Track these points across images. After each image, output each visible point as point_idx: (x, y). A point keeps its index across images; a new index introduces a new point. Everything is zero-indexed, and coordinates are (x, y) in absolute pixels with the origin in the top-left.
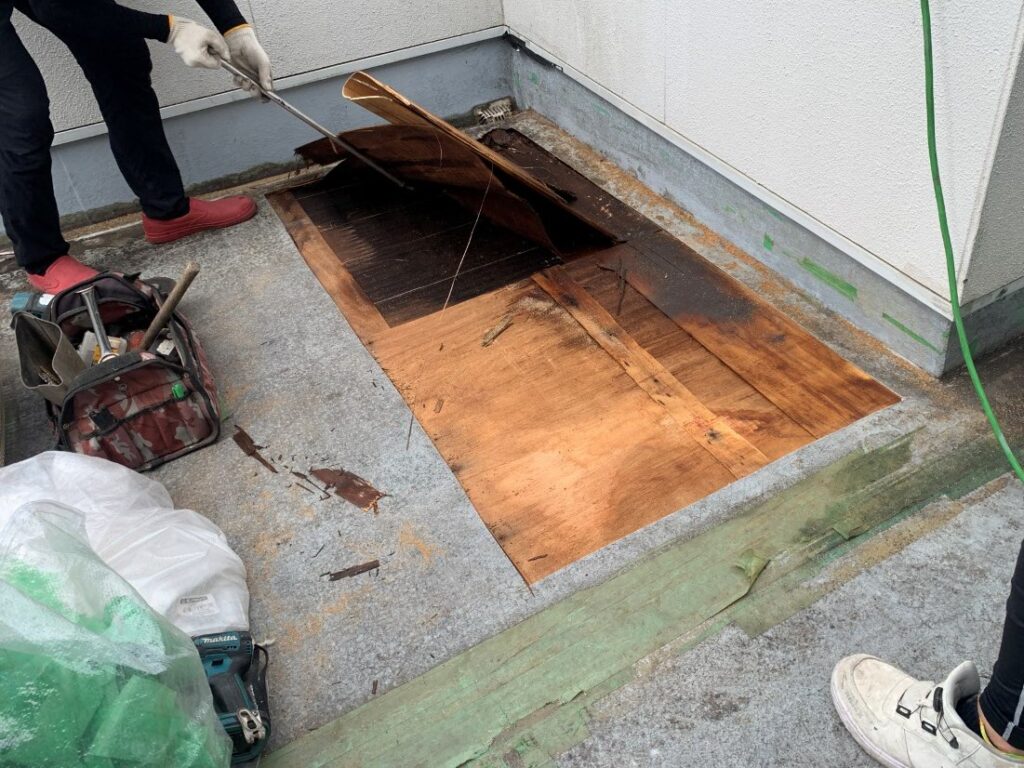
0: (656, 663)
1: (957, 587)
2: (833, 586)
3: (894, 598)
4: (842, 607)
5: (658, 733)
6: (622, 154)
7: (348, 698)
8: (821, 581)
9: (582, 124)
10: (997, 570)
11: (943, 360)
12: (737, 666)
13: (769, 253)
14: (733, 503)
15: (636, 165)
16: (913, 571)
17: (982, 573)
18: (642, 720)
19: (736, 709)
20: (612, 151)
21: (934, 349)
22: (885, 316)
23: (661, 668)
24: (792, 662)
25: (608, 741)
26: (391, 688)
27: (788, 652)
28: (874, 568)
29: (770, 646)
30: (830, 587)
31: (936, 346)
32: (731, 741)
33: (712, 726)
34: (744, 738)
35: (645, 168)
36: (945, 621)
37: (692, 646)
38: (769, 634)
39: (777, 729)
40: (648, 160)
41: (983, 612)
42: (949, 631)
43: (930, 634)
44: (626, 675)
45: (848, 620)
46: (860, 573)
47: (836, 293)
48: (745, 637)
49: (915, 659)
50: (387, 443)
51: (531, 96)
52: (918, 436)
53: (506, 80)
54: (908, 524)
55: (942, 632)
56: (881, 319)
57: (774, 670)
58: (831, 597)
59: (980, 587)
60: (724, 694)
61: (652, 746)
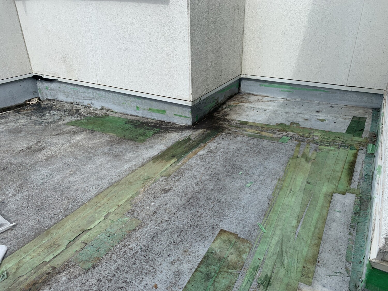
0: (145, 189)
1: (212, 156)
2: (184, 163)
3: (199, 161)
4: (187, 166)
5: (152, 200)
6: (84, 101)
7: (48, 226)
8: (181, 163)
9: (67, 96)
10: (219, 151)
11: (191, 119)
12: (166, 183)
13: (139, 111)
14: (151, 157)
15: (90, 102)
16: (201, 156)
17: (216, 152)
18: (146, 200)
19: (170, 190)
20: (80, 101)
21: (189, 118)
22: (174, 115)
23: (147, 189)
24: (180, 178)
25: (138, 206)
26: (63, 219)
27: (178, 177)
28: (192, 158)
29: (173, 177)
30: (183, 164)
31: (189, 117)
32: (172, 195)
33: (166, 195)
34: (174, 194)
35: (93, 102)
36: (212, 162)
37: (153, 183)
38: (172, 175)
39: (182, 190)
40: (94, 99)
41: (219, 158)
42: (214, 163)
43: (210, 164)
44: (137, 193)
45: (190, 168)
46: (189, 160)
47: (160, 114)
48: (167, 178)
49: (209, 169)
50: (32, 173)
51: (46, 94)
52: (191, 135)
53: (36, 91)
54: (196, 150)
55: (212, 163)
56: (173, 116)
57: (176, 181)
58: (184, 165)
59: (217, 155)
60: (166, 188)
61: (151, 203)
